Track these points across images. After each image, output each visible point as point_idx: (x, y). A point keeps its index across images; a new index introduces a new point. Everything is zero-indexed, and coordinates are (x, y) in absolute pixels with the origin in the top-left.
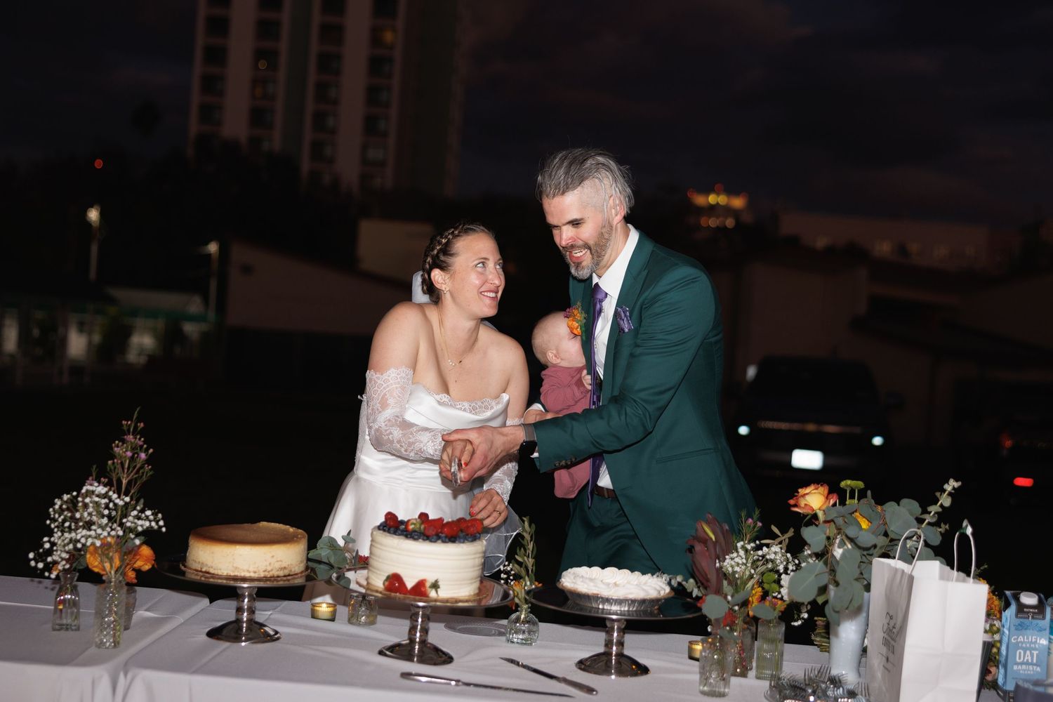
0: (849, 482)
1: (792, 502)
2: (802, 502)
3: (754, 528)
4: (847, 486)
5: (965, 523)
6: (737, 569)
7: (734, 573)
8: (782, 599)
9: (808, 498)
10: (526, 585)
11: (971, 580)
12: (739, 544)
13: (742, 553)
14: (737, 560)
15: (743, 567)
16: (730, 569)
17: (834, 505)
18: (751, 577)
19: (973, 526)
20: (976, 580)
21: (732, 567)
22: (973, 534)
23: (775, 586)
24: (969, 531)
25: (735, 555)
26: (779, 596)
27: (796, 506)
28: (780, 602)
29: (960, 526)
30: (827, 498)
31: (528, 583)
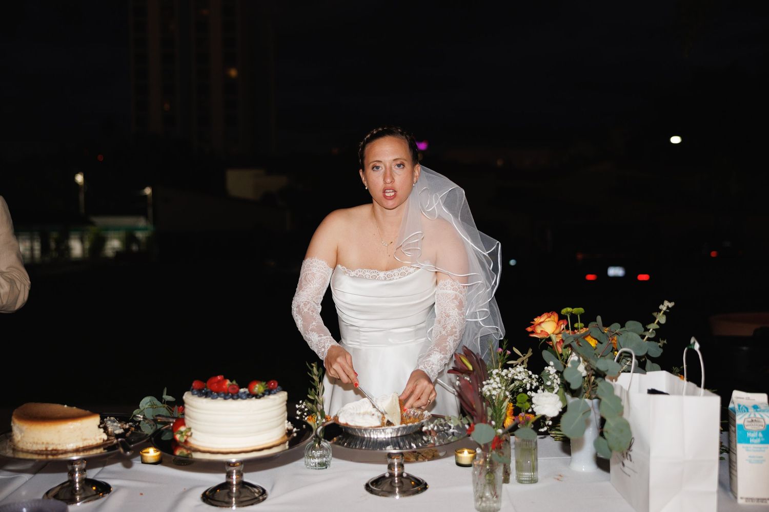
0: (569, 309)
1: (529, 329)
2: (538, 330)
3: (504, 355)
4: (568, 313)
5: (693, 340)
6: (494, 393)
7: (491, 396)
8: (533, 413)
9: (543, 325)
10: (317, 420)
11: (702, 390)
12: (495, 372)
13: (498, 379)
14: (495, 385)
15: (499, 390)
16: (488, 393)
17: (563, 329)
18: (506, 397)
19: (700, 343)
20: (708, 392)
21: (489, 391)
22: (700, 349)
23: (528, 404)
24: (697, 347)
25: (492, 381)
26: (530, 410)
27: (533, 332)
28: (531, 416)
29: (688, 343)
30: (558, 324)
31: (319, 418)
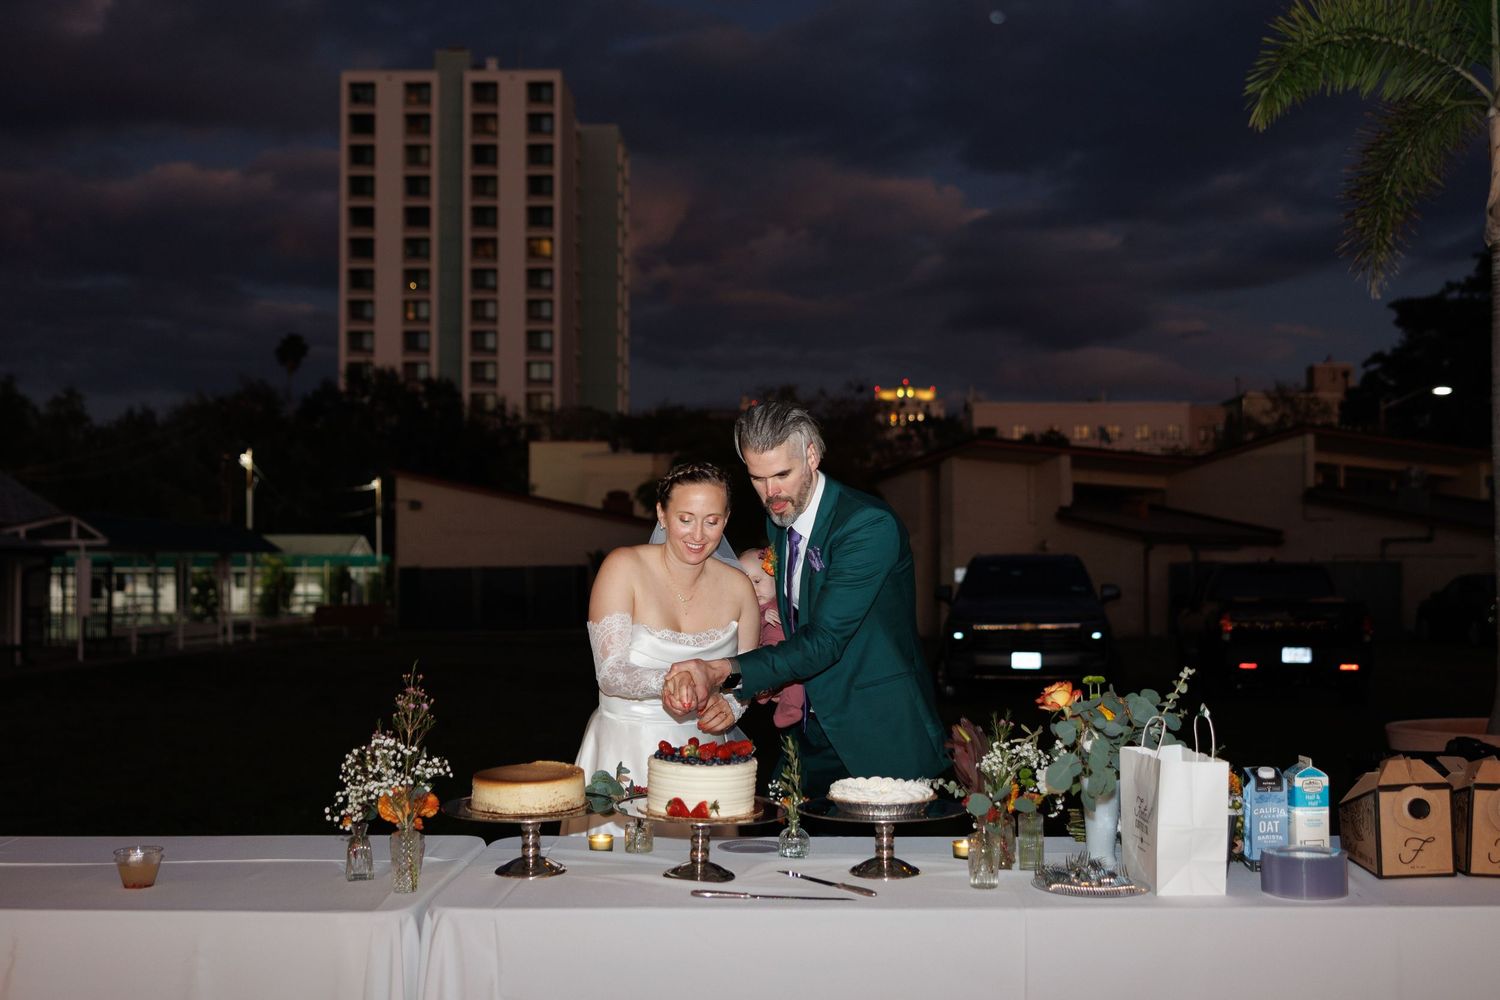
0: (1090, 678)
1: (1039, 701)
2: (1049, 701)
3: (1007, 727)
4: (1089, 681)
5: (1203, 706)
6: (994, 768)
7: (992, 772)
8: (1038, 793)
9: (1053, 695)
10: (794, 800)
11: (1212, 759)
12: (995, 745)
13: (998, 752)
14: (995, 759)
15: (1000, 766)
16: (988, 769)
17: (1079, 700)
18: (1008, 773)
19: (1209, 710)
20: (1217, 759)
21: (990, 766)
22: (1211, 716)
23: (1031, 781)
24: (1207, 714)
25: (992, 754)
26: (1036, 790)
27: (1043, 704)
28: (1036, 796)
29: (1197, 711)
30: (1071, 695)
31: (797, 799)
